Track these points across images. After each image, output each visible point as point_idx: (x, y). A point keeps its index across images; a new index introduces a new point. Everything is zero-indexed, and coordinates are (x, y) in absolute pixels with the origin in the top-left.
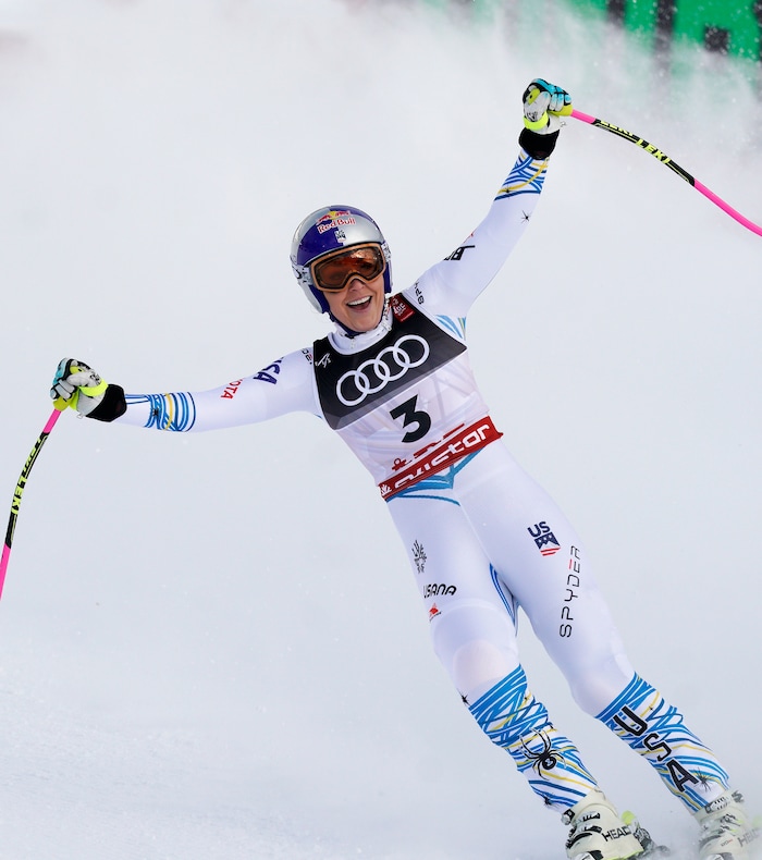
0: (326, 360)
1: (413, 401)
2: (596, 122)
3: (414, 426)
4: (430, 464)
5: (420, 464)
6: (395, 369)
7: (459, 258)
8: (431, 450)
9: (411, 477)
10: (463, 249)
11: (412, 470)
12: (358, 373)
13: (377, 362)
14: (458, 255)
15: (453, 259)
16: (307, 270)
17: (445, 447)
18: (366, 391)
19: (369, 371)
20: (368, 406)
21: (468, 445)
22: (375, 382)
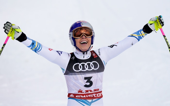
0: (73, 58)
1: (91, 77)
2: (164, 36)
3: (88, 84)
4: (88, 96)
5: (86, 95)
6: (90, 68)
7: (112, 47)
8: (90, 92)
9: (82, 96)
10: (114, 45)
11: (83, 95)
12: (80, 65)
13: (86, 64)
14: (112, 46)
15: (110, 47)
16: (72, 33)
17: (93, 94)
18: (81, 70)
19: (83, 65)
20: (79, 73)
21: (98, 96)
22: (84, 68)
